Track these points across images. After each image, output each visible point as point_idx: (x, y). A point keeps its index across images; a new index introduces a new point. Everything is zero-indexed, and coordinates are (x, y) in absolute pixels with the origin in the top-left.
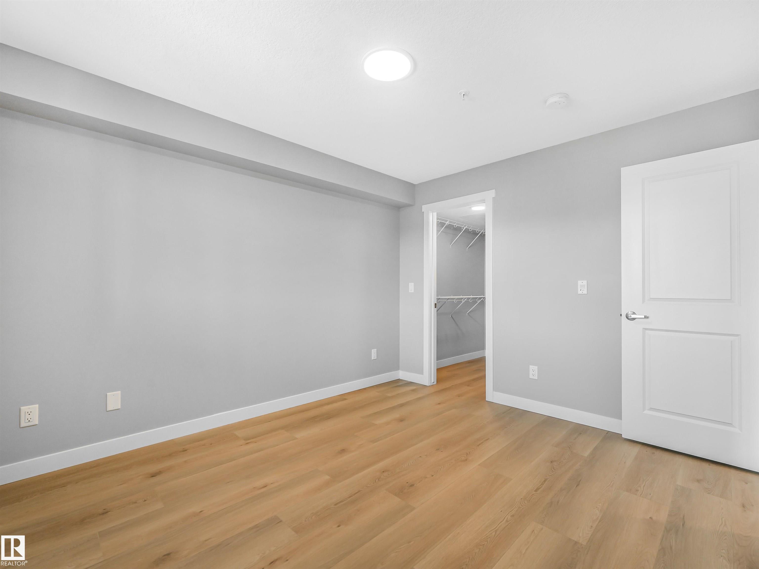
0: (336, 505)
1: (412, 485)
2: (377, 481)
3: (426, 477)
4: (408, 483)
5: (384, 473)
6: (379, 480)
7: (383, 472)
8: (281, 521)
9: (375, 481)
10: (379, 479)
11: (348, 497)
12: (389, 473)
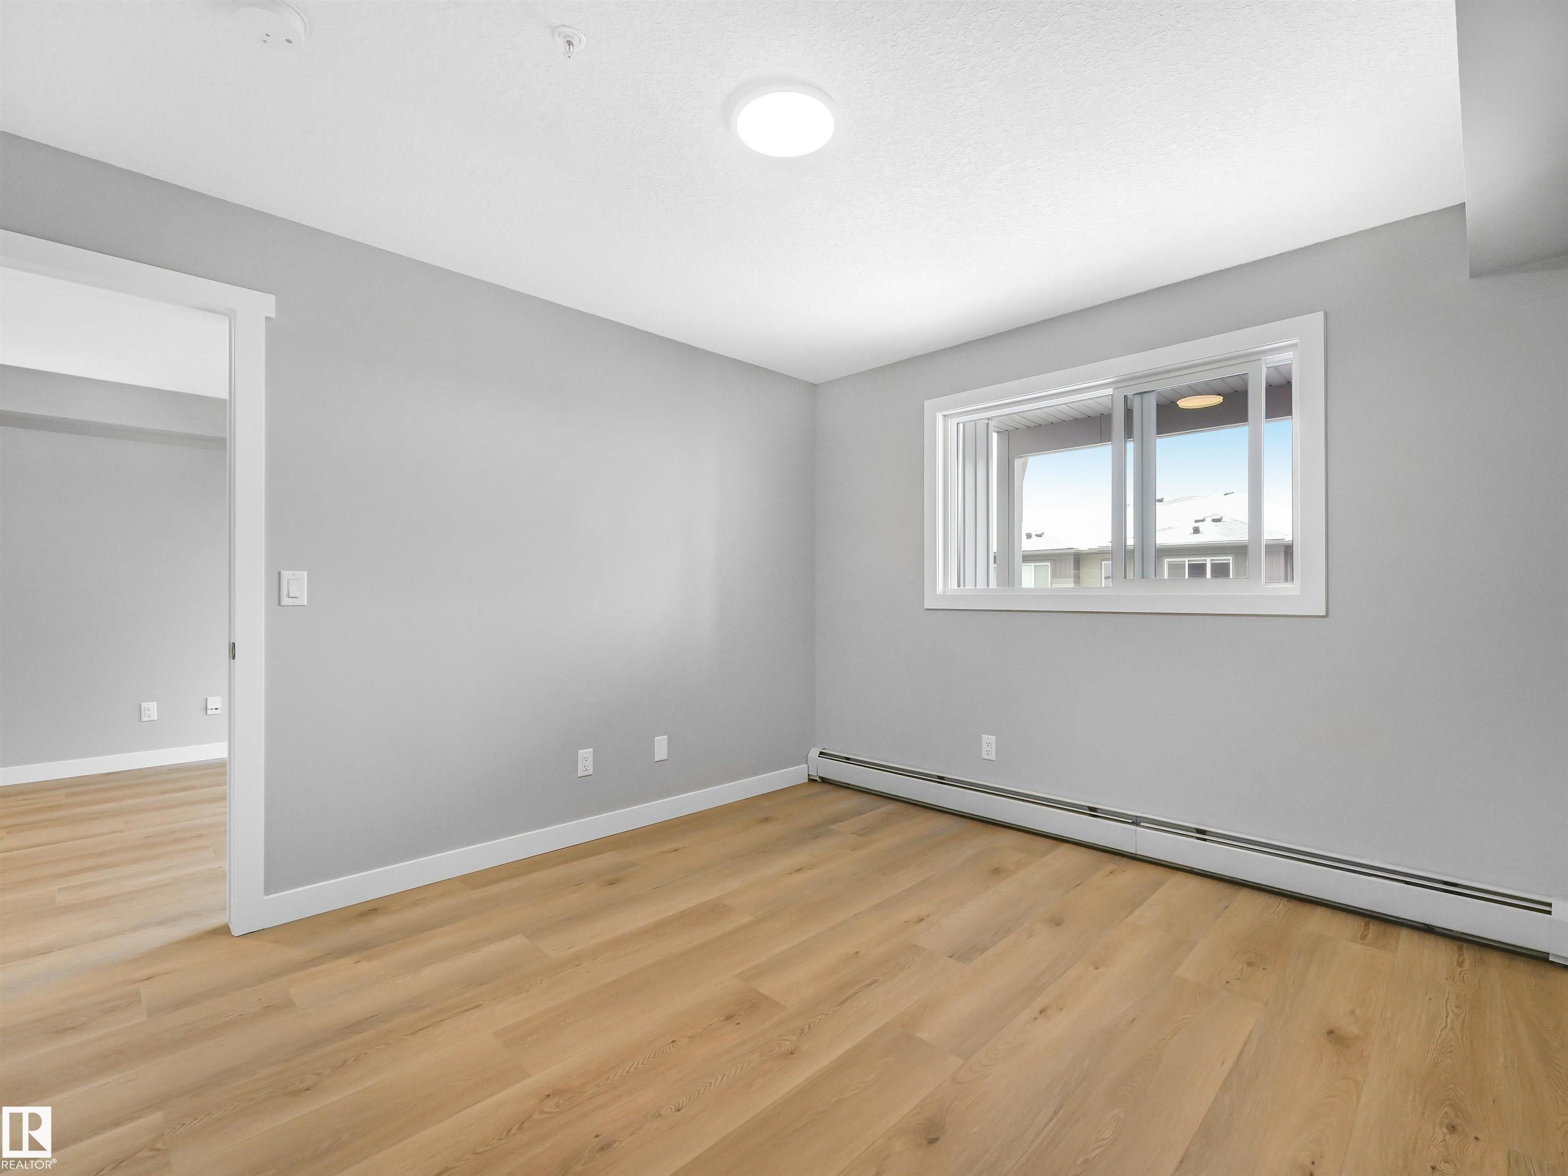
0: (875, 981)
1: (729, 1017)
2: (806, 1029)
3: (690, 1038)
4: (738, 1022)
5: (790, 1049)
6: (802, 1030)
7: (792, 1053)
8: (951, 957)
9: (809, 1028)
10: (802, 1032)
11: (859, 994)
12: (778, 1048)
